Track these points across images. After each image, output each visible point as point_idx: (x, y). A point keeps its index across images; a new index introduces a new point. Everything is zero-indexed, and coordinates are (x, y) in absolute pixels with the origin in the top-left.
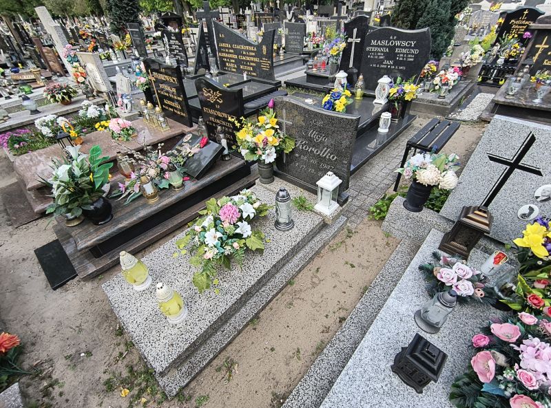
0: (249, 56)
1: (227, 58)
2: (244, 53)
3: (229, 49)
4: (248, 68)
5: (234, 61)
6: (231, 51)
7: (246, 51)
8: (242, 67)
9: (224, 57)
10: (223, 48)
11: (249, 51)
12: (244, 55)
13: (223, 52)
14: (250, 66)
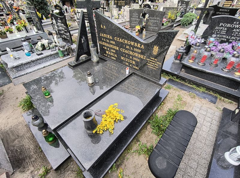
0: (133, 51)
1: (107, 47)
2: (127, 47)
3: (110, 40)
4: (131, 61)
5: (114, 51)
6: (112, 42)
7: (130, 46)
8: (122, 58)
9: (105, 46)
10: (104, 38)
11: (134, 47)
12: (127, 49)
13: (104, 42)
14: (132, 60)
